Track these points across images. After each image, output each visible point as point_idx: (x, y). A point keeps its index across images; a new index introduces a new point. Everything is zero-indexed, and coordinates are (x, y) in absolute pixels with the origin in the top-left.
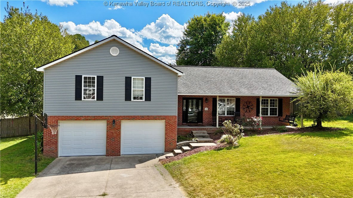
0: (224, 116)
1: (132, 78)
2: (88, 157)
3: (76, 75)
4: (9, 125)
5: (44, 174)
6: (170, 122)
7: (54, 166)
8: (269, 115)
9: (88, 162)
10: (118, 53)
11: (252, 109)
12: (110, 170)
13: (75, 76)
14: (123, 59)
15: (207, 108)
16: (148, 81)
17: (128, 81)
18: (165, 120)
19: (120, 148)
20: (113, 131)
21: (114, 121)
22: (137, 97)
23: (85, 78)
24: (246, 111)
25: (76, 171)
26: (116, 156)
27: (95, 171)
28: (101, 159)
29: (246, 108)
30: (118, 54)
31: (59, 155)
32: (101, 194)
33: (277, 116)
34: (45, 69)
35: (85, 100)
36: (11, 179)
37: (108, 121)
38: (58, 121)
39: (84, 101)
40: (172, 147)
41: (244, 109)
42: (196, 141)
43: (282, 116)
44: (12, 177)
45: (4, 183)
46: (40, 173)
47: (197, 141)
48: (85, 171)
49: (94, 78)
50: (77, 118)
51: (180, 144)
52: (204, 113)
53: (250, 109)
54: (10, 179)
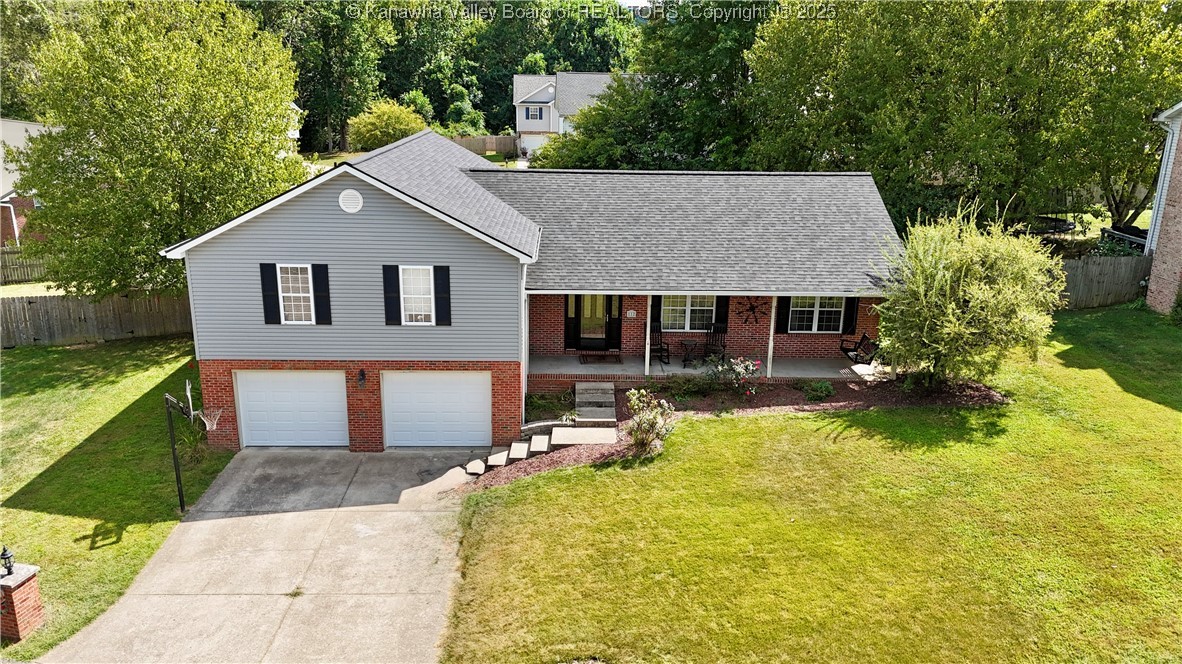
0: (682, 331)
1: (401, 268)
2: (307, 451)
3: (261, 264)
4: (150, 305)
5: (200, 510)
6: (501, 377)
7: (225, 484)
8: (815, 330)
9: (301, 471)
10: (361, 205)
11: (764, 313)
12: (340, 509)
13: (259, 266)
14: (375, 222)
15: (632, 311)
16: (442, 276)
17: (391, 275)
18: (490, 372)
19: (381, 433)
20: (362, 397)
21: (362, 374)
22: (417, 316)
23: (284, 270)
24: (746, 321)
25: (267, 507)
26: (373, 451)
27: (308, 507)
28: (334, 463)
29: (747, 310)
30: (359, 208)
31: (245, 440)
32: (290, 591)
33: (840, 332)
34: (188, 251)
35: (288, 322)
36: (130, 528)
37: (347, 373)
38: (233, 371)
39: (286, 325)
40: (510, 435)
41: (740, 313)
42: (571, 423)
43: (853, 333)
44: (133, 520)
45: (114, 539)
46: (191, 509)
47: (574, 421)
48: (285, 507)
49: (304, 271)
50: (276, 365)
51: (530, 429)
52: (624, 324)
53: (758, 315)
54: (128, 525)
